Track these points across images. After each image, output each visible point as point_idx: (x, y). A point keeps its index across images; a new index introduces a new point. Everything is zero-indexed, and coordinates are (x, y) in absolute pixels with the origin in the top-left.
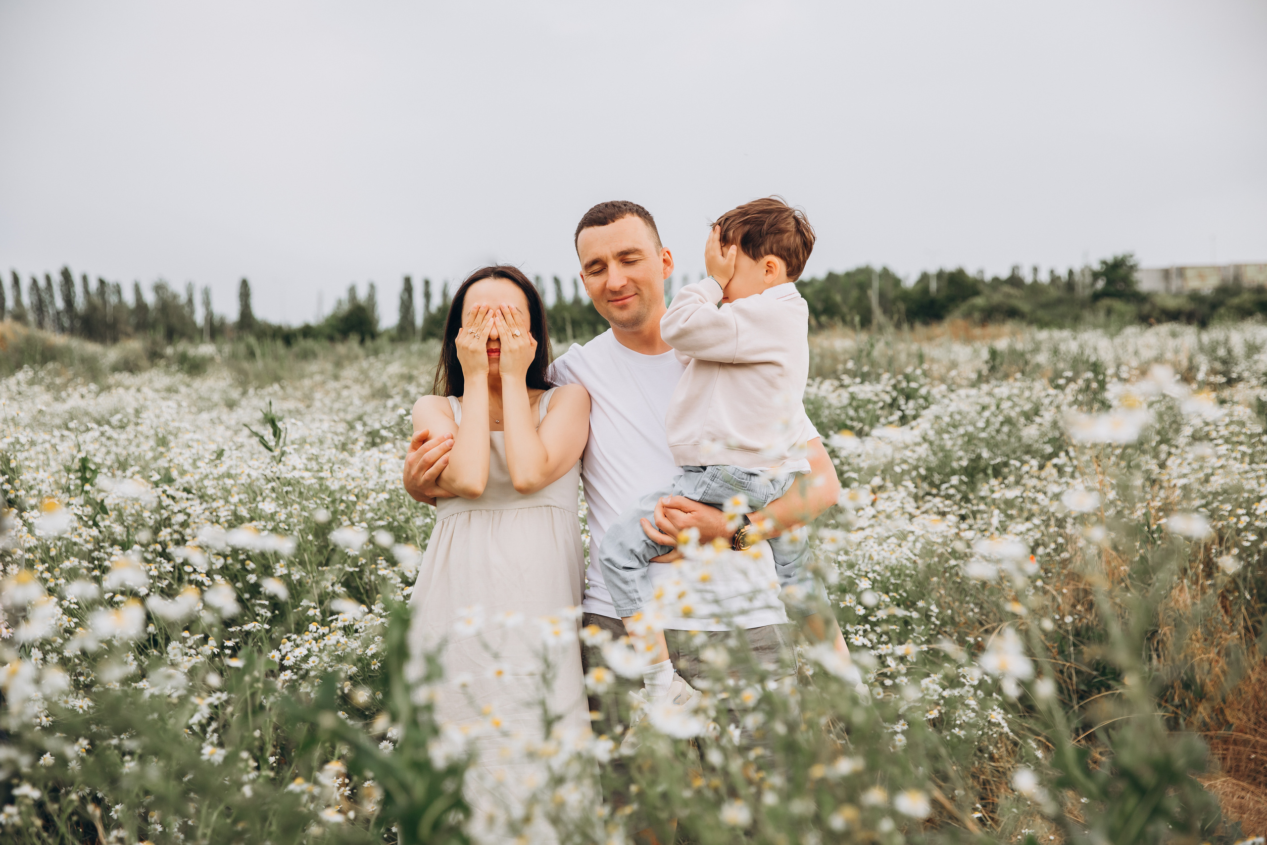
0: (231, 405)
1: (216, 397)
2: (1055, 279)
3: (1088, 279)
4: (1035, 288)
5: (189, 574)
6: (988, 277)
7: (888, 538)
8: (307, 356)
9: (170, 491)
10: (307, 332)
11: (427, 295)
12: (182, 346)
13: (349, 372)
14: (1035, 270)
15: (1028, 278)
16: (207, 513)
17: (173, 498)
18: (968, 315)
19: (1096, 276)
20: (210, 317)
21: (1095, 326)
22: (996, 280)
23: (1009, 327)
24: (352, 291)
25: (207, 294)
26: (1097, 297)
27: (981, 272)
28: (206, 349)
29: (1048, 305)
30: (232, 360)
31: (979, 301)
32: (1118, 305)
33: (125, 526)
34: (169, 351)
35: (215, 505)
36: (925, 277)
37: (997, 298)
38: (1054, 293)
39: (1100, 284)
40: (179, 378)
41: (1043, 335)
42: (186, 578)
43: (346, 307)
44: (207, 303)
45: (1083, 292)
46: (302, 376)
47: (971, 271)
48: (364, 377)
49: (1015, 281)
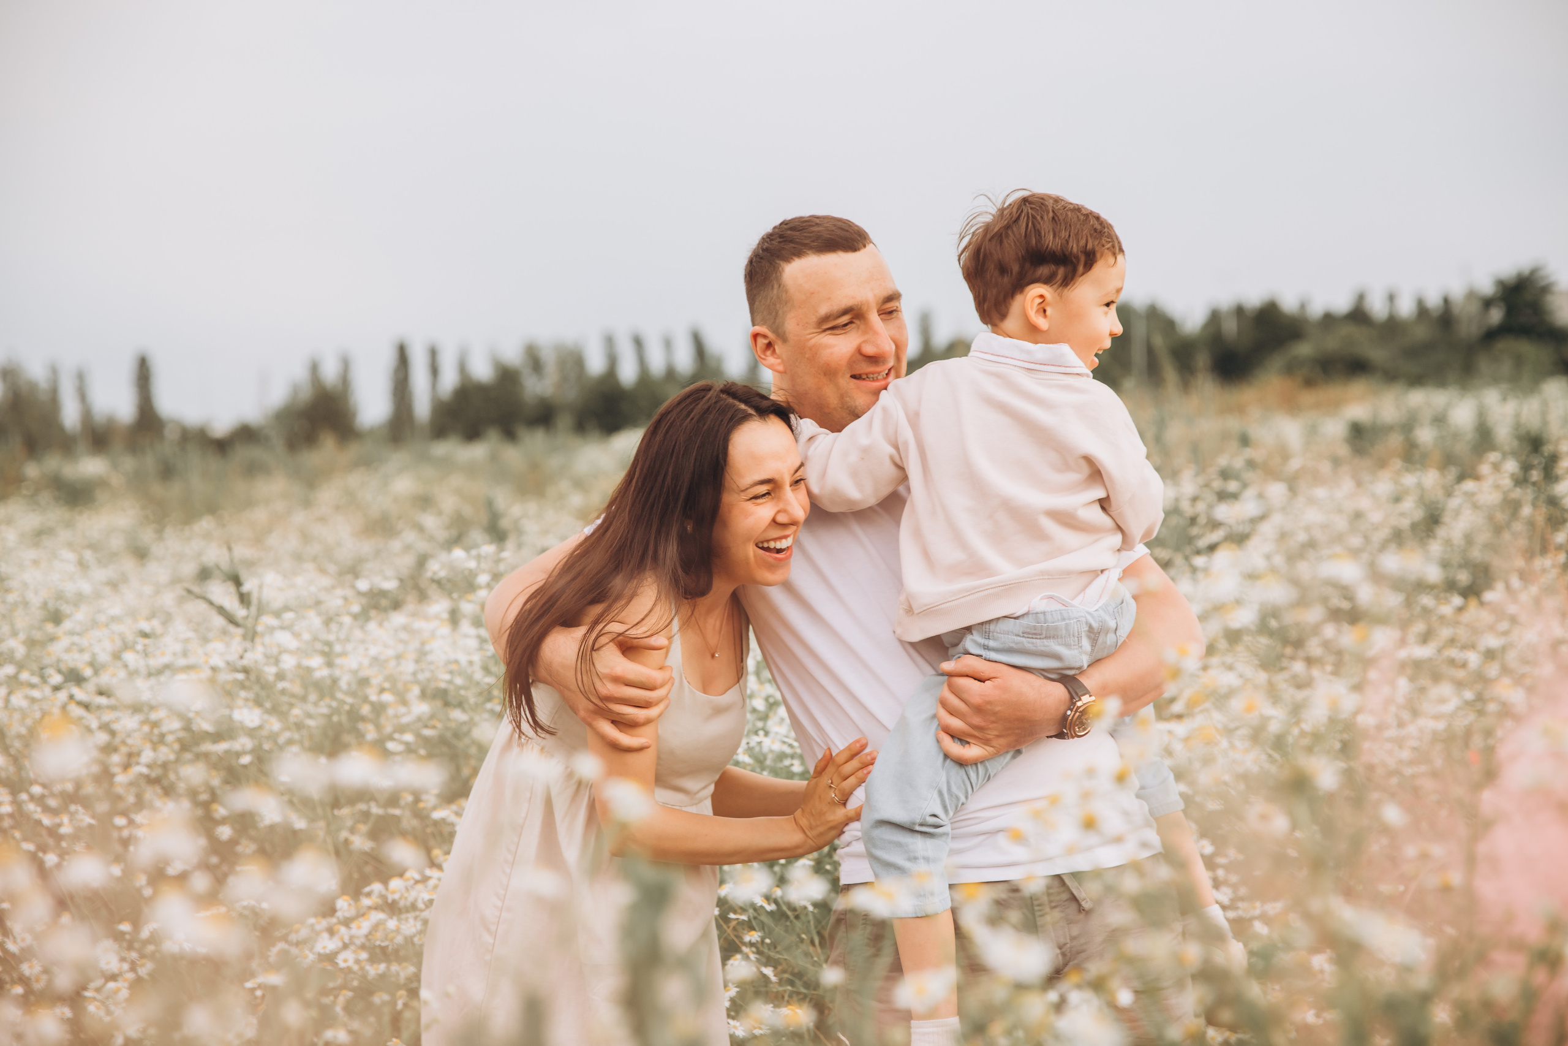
0: (141, 554)
1: (117, 542)
2: (1422, 310)
3: (1474, 308)
4: (1392, 326)
5: (120, 829)
6: (1317, 308)
7: (1237, 729)
8: (253, 470)
9: (79, 694)
10: (246, 434)
11: (434, 370)
12: (53, 463)
13: (328, 495)
14: (1391, 298)
15: (1378, 308)
16: (146, 729)
17: (86, 706)
18: (1290, 369)
19: (1487, 303)
20: (87, 415)
21: (1495, 381)
22: (1329, 320)
23: (1358, 387)
24: (314, 368)
25: (81, 378)
26: (1491, 336)
27: (1303, 306)
28: (91, 466)
29: (1414, 352)
30: (137, 483)
31: (1304, 349)
32: (1527, 348)
33: (10, 755)
34: (32, 470)
35: (154, 716)
36: (1215, 317)
37: (1332, 343)
38: (1421, 333)
39: (1496, 316)
40: (55, 514)
41: (1417, 398)
42: (115, 834)
43: (306, 394)
44: (82, 395)
45: (1469, 328)
46: (249, 503)
47: (1289, 303)
48: (350, 502)
49: (1358, 315)
